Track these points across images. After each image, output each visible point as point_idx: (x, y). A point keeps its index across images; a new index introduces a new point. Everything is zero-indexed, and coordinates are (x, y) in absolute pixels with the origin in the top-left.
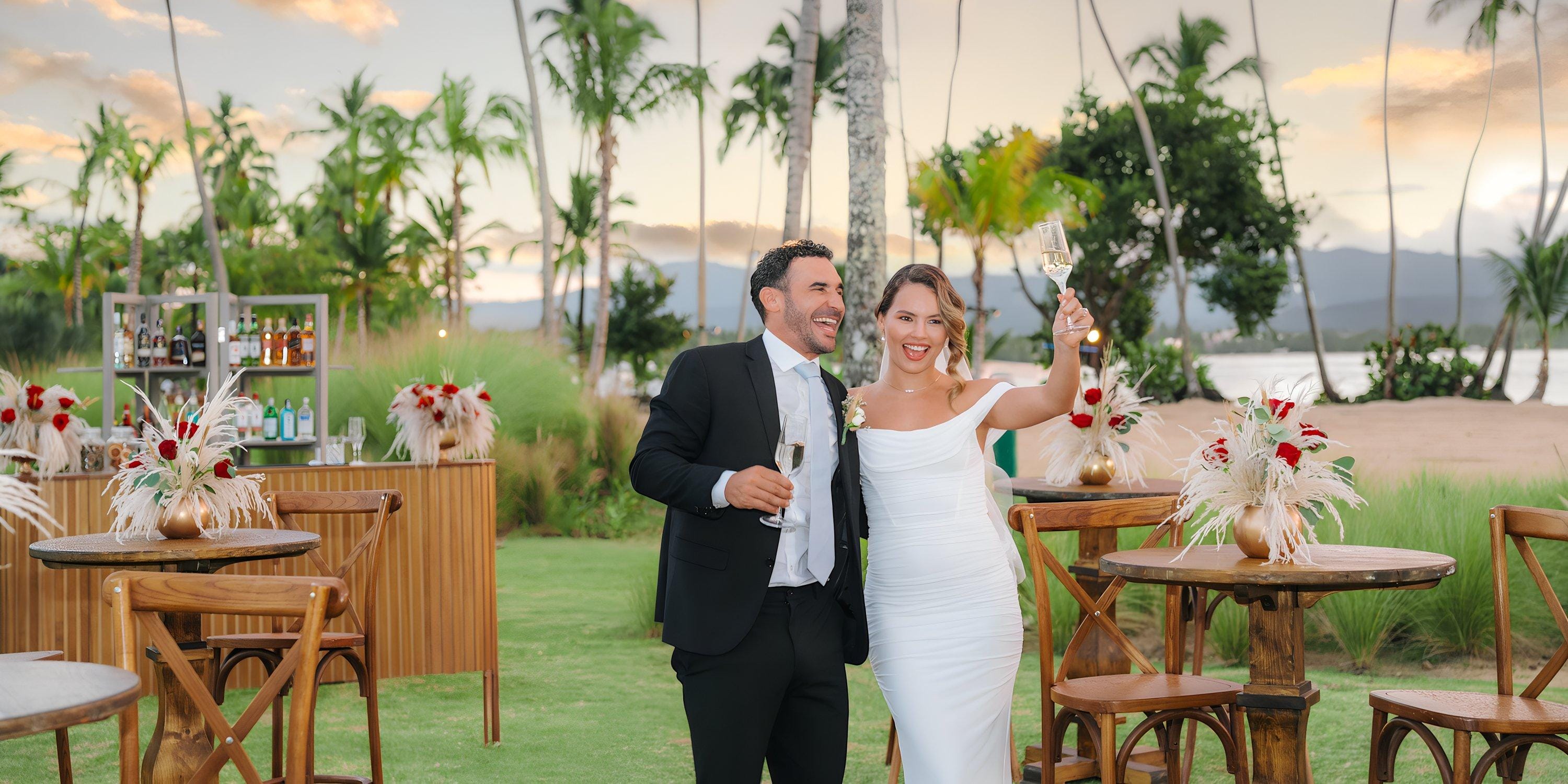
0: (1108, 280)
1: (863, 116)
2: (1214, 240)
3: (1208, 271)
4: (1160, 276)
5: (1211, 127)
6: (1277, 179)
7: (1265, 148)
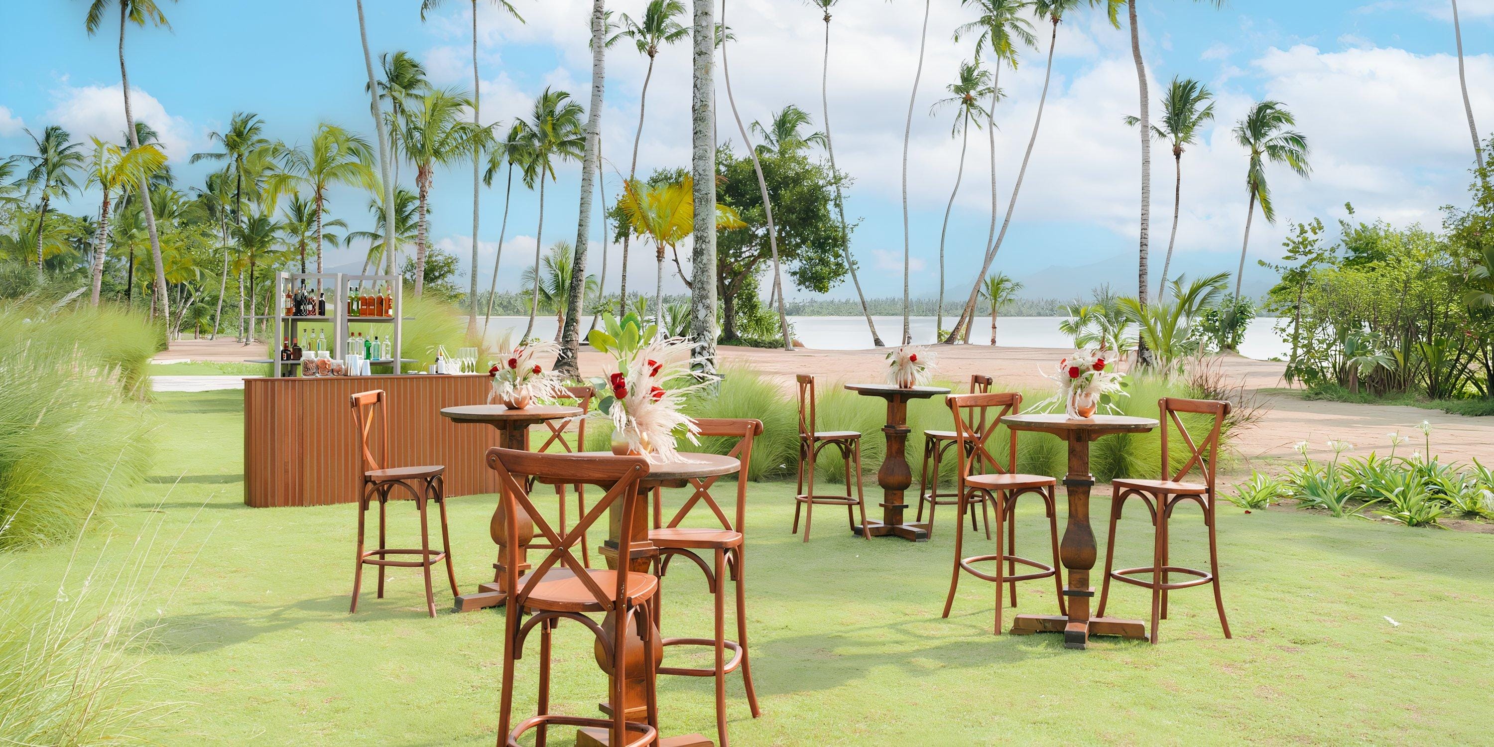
0: (732, 269)
1: (704, 181)
2: (798, 246)
3: (796, 265)
4: (763, 266)
5: (797, 180)
6: (837, 210)
7: (832, 190)
